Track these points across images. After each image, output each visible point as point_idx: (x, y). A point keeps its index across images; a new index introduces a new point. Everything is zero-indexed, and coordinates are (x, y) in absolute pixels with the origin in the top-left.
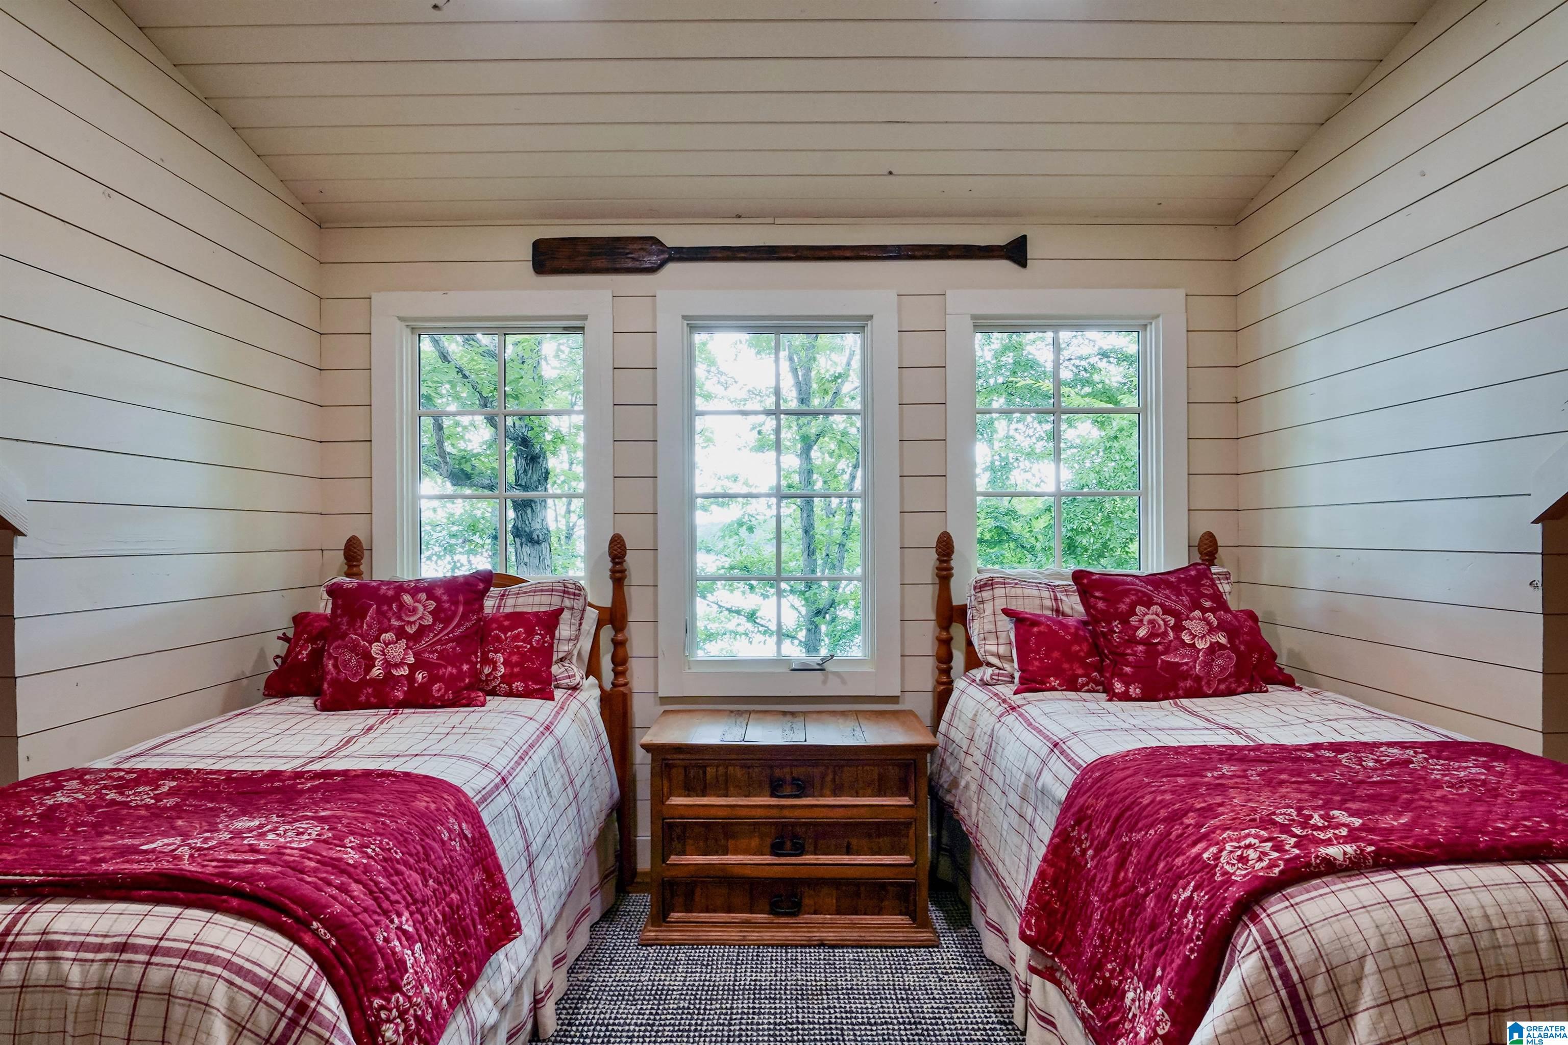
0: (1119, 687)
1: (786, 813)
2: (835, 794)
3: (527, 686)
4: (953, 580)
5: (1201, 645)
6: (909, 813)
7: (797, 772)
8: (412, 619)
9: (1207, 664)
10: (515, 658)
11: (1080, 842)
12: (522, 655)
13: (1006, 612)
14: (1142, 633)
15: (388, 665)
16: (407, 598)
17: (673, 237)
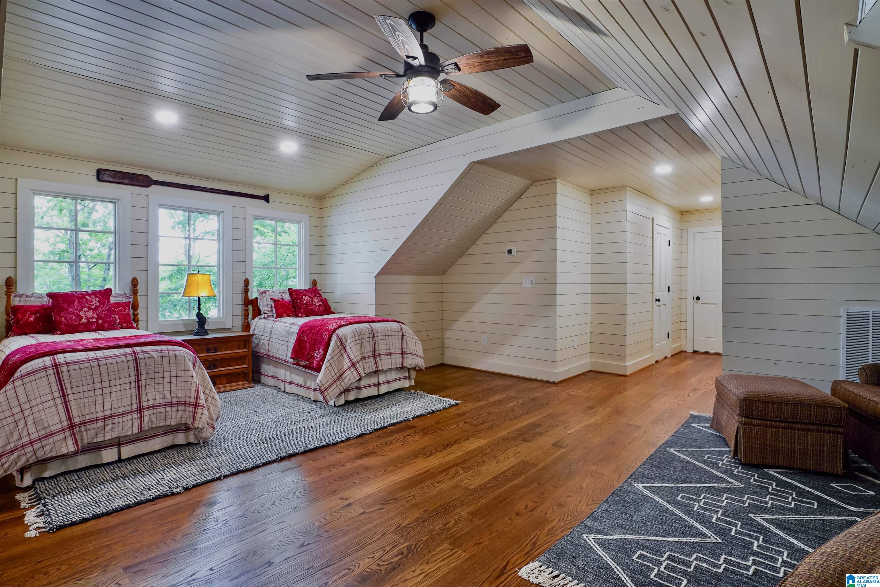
0: (300, 315)
1: (212, 357)
2: (226, 351)
3: (127, 326)
4: (249, 293)
5: (317, 305)
6: (246, 353)
7: (214, 346)
8: (92, 304)
9: (318, 309)
10: (122, 317)
11: (303, 336)
12: (124, 315)
13: (271, 299)
14: (305, 302)
15: (88, 318)
16: (87, 297)
17: (155, 177)
